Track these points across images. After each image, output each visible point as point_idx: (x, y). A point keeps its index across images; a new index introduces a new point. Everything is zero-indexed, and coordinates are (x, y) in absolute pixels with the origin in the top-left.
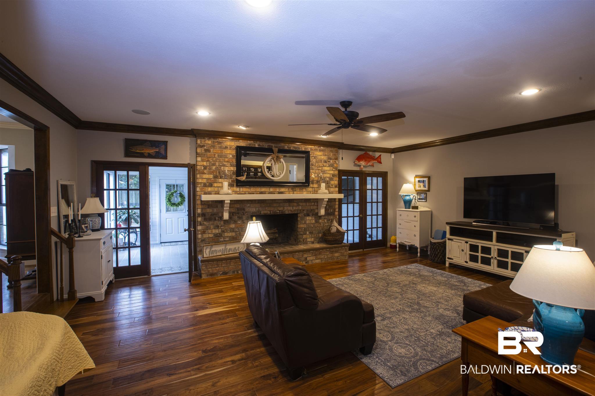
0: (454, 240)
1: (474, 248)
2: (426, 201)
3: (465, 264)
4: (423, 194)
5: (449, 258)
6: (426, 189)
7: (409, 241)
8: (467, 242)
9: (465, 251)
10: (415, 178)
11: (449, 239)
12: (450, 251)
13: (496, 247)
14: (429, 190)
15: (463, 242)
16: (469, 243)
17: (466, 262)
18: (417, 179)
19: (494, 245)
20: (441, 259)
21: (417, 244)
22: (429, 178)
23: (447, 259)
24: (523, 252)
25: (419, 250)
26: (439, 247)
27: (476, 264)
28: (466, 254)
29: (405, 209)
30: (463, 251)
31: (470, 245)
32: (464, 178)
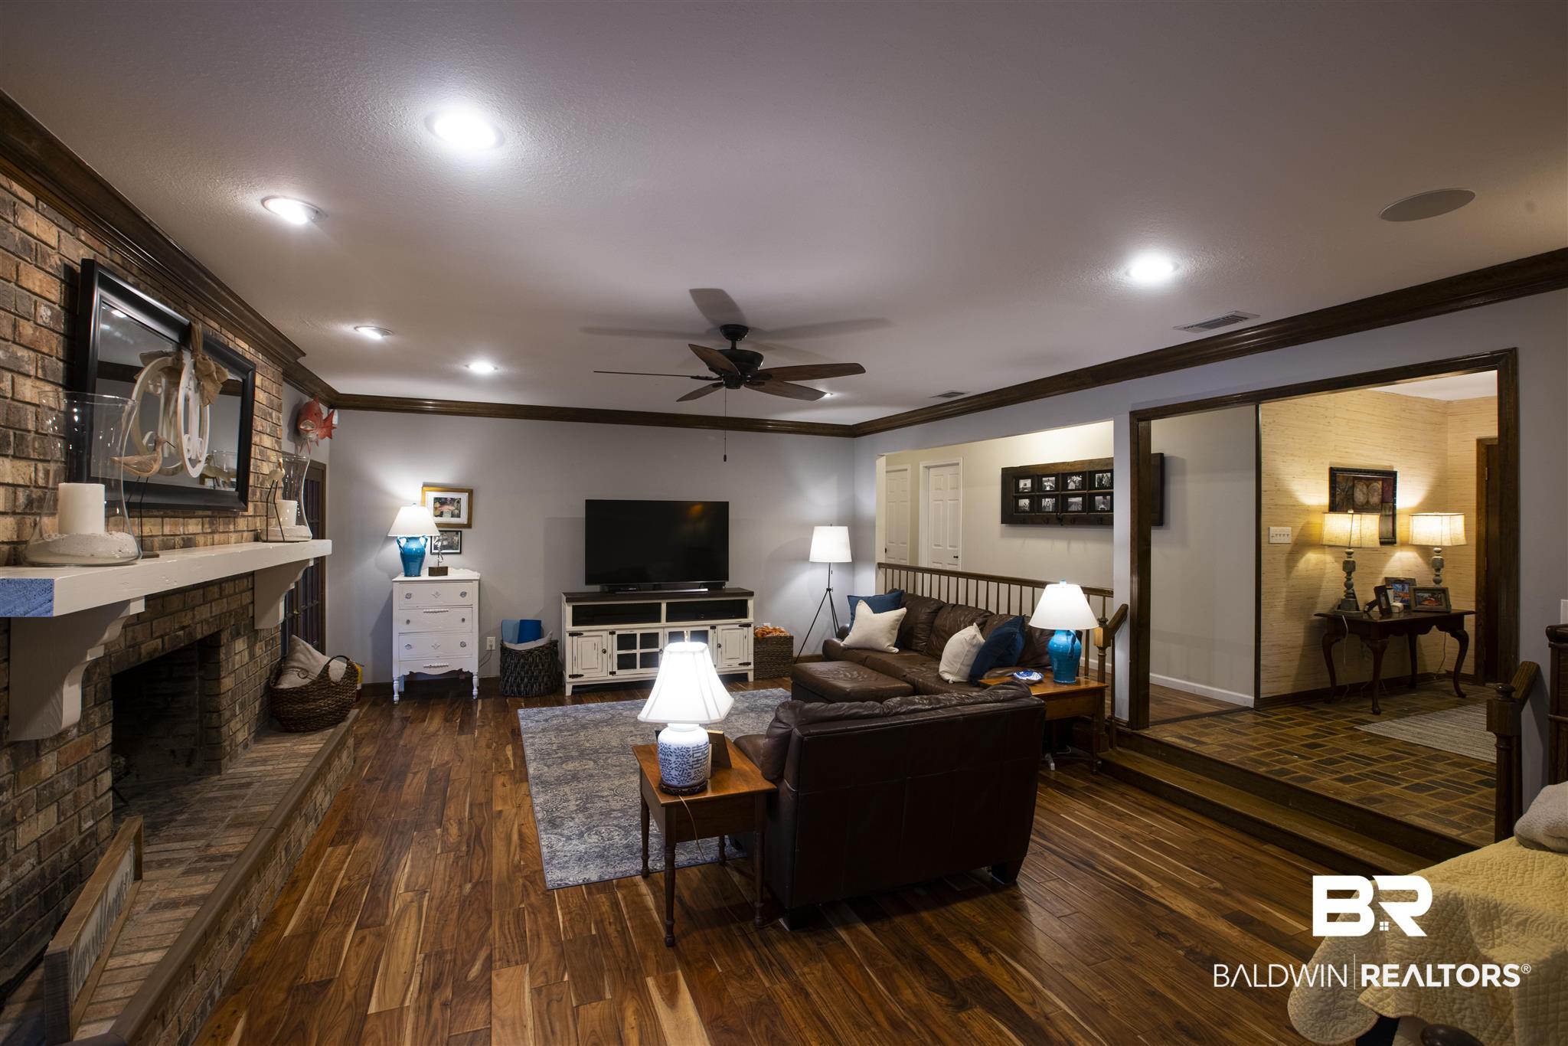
0: (585, 634)
1: (626, 641)
2: (460, 553)
3: (611, 677)
4: (452, 536)
5: (572, 676)
6: (463, 519)
7: (439, 664)
8: (612, 633)
9: (609, 652)
10: (423, 492)
11: (572, 634)
12: (574, 659)
13: (667, 631)
14: (469, 526)
15: (605, 634)
16: (618, 632)
17: (613, 673)
18: (432, 495)
19: (664, 628)
20: (546, 684)
21: (471, 664)
22: (471, 492)
23: (568, 679)
24: (708, 628)
25: (475, 680)
26: (540, 659)
27: (632, 671)
28: (611, 656)
29: (406, 576)
30: (605, 652)
31: (619, 636)
32: (587, 501)
